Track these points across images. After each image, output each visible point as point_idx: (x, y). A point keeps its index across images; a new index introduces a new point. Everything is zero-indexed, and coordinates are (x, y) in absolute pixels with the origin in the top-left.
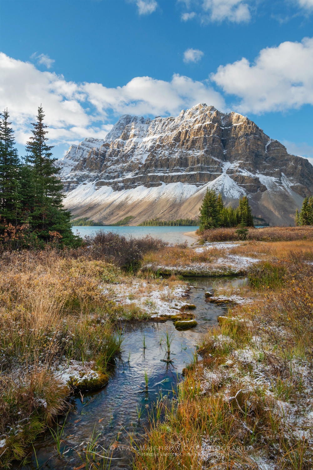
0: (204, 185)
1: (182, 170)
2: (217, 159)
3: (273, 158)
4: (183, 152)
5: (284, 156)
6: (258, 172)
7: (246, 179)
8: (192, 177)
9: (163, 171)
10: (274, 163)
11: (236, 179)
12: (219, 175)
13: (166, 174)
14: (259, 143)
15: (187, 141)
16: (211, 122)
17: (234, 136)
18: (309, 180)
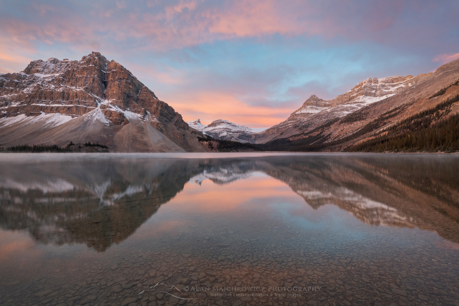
0: (79, 116)
1: (64, 102)
2: (96, 96)
3: (142, 100)
4: (66, 87)
5: (151, 99)
6: (129, 109)
7: (113, 114)
8: (69, 109)
9: (46, 102)
10: (143, 104)
11: (106, 113)
12: (93, 109)
13: (48, 105)
14: (131, 87)
15: (73, 78)
16: (93, 65)
17: (112, 79)
18: (167, 118)
